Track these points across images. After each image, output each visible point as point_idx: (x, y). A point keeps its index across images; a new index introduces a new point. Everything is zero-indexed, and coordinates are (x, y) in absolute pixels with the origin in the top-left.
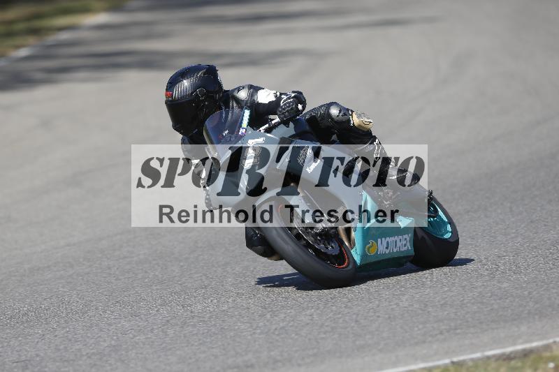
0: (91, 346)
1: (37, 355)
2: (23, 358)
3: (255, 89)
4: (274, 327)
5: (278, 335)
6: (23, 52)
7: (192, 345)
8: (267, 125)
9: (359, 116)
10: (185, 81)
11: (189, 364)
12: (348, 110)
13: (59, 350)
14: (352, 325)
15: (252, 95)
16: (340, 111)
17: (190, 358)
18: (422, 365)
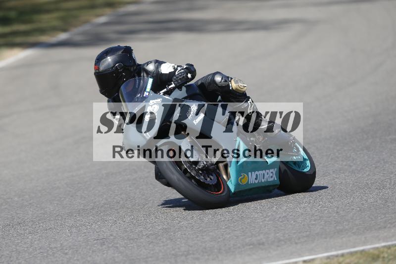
0: (149, 229)
1: (111, 235)
2: (101, 237)
3: (159, 63)
4: (278, 216)
5: (281, 222)
6: (103, 19)
7: (221, 229)
8: (165, 90)
9: (236, 82)
10: (109, 58)
11: (219, 242)
12: (228, 77)
13: (126, 231)
14: (334, 215)
15: (157, 68)
16: (222, 79)
17: (219, 238)
18: (383, 244)
